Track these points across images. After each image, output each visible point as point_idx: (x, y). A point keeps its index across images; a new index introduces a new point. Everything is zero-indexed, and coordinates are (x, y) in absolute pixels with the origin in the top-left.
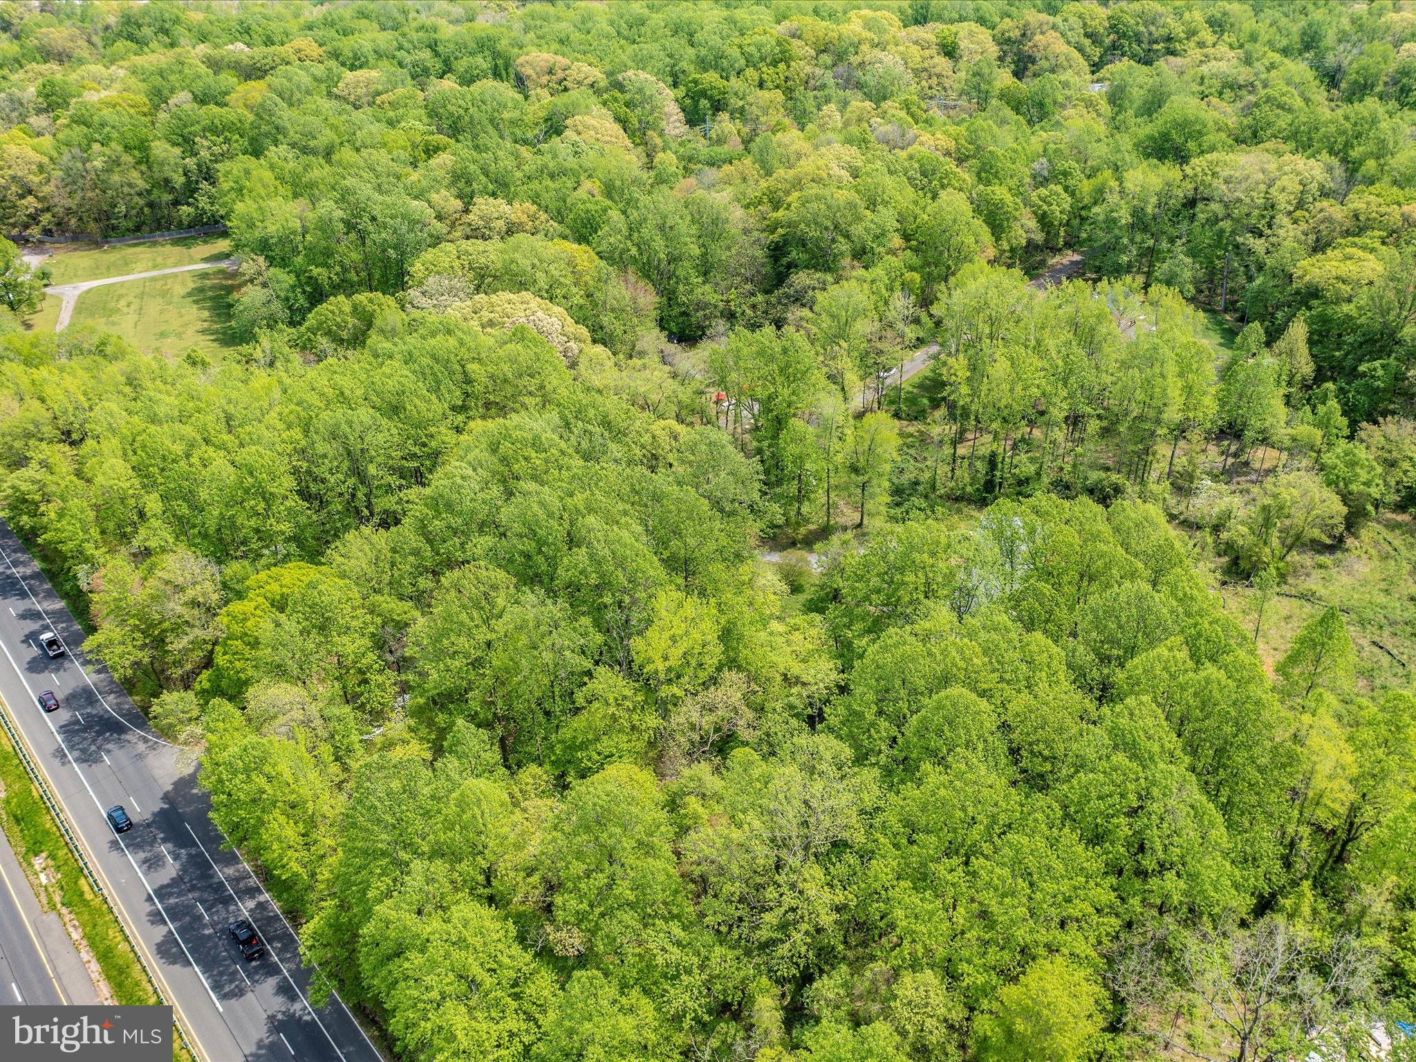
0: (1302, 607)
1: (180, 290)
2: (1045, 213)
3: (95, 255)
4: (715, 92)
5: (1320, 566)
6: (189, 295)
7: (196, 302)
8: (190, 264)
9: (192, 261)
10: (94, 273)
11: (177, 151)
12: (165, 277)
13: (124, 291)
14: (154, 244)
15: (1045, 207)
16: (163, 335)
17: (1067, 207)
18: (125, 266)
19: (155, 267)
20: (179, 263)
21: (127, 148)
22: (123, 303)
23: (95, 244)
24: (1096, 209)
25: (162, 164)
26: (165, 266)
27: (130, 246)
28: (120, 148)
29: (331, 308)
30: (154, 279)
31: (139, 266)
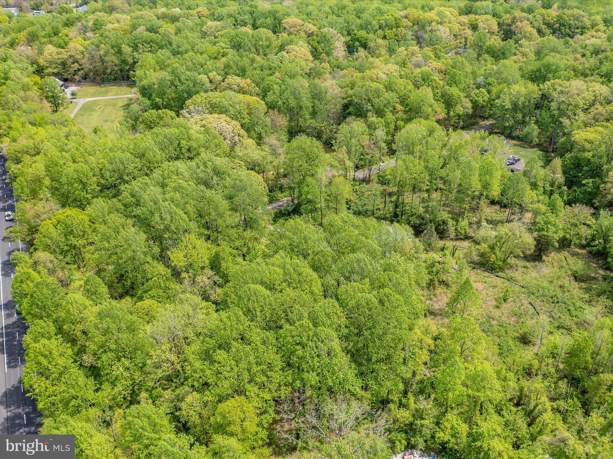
0: (503, 283)
1: (121, 104)
2: (476, 101)
3: (98, 88)
4: (363, 39)
5: (525, 267)
6: (123, 106)
7: (124, 109)
8: (129, 94)
9: (131, 93)
10: (93, 95)
11: (131, 49)
12: (118, 99)
13: (101, 103)
14: (120, 85)
15: (476, 98)
16: (106, 121)
17: (486, 99)
18: (106, 93)
19: (116, 95)
20: (126, 94)
21: (113, 47)
22: (98, 107)
23: (99, 84)
24: (497, 101)
25: (125, 54)
26: (120, 94)
27: (111, 86)
28: (110, 47)
29: (148, 114)
30: (113, 99)
31: (111, 94)
